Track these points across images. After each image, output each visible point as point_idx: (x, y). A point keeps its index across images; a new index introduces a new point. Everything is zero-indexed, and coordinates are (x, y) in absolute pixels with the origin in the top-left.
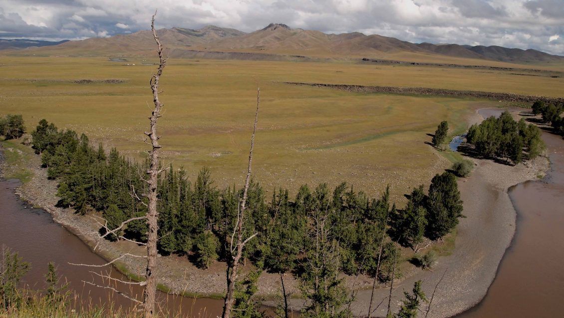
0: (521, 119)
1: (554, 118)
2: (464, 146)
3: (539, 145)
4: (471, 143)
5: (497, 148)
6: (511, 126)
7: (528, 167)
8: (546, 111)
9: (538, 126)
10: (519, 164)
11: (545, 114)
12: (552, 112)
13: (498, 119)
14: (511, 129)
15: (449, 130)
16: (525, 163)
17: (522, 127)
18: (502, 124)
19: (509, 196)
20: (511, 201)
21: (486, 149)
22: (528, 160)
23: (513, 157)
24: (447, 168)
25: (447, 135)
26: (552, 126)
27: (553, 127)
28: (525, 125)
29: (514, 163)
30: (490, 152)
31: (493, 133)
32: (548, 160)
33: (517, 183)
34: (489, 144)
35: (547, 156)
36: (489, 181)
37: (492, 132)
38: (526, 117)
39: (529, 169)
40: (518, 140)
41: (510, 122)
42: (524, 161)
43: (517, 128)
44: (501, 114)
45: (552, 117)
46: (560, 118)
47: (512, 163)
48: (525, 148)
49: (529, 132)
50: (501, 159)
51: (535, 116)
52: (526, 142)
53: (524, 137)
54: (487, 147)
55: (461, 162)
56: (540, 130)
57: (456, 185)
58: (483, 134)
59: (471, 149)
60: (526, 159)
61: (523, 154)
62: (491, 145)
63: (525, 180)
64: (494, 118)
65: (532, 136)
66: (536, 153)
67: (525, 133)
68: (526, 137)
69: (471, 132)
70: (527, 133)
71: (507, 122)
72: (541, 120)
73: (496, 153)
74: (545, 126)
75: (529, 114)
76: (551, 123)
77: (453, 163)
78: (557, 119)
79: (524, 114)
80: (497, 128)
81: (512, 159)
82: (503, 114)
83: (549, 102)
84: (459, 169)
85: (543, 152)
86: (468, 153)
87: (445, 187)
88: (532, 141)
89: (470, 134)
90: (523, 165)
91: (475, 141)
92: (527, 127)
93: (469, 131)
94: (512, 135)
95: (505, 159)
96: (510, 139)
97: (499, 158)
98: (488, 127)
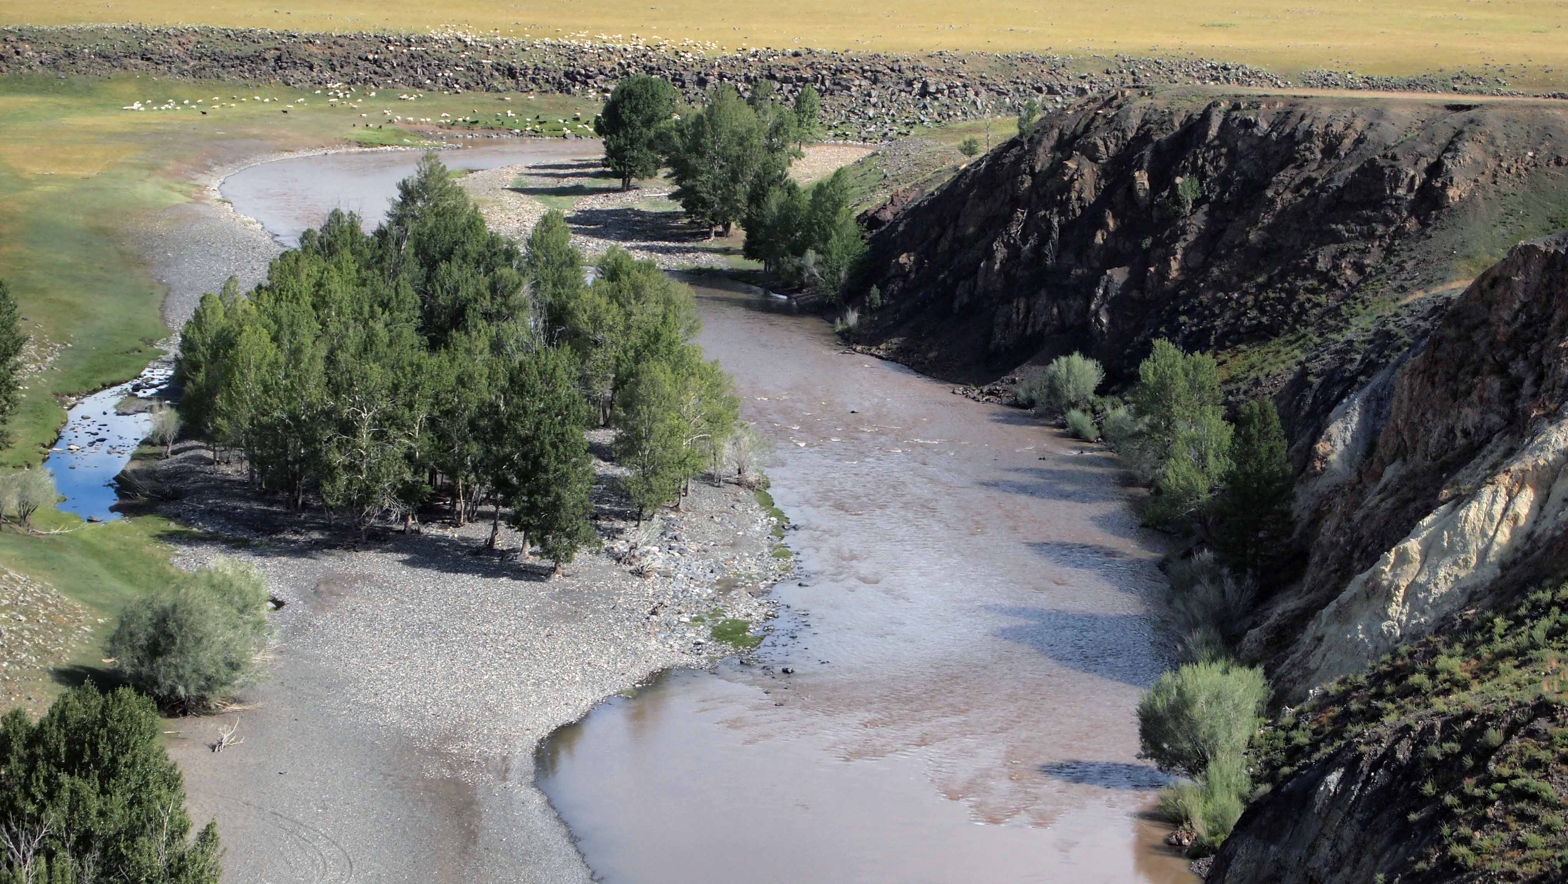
0: (545, 220)
1: (757, 197)
2: (162, 465)
3: (691, 399)
4: (210, 439)
5: (409, 457)
6: (484, 281)
7: (639, 573)
8: (696, 148)
9: (663, 261)
10: (582, 556)
11: (694, 173)
12: (735, 150)
13: (382, 234)
14: (486, 303)
15: (30, 349)
16: (620, 546)
17: (560, 282)
18: (413, 269)
19: (550, 804)
20: (574, 839)
21: (330, 472)
22: (637, 517)
23: (532, 509)
24: (67, 661)
25: (22, 394)
26: (749, 251)
27: (755, 265)
28: (572, 260)
29: (547, 552)
30: (367, 494)
31: (367, 346)
32: (768, 503)
33: (585, 705)
34: (348, 428)
35: (751, 476)
36: (393, 717)
37: (355, 336)
38: (570, 206)
39: (651, 586)
40: (548, 377)
41: (473, 248)
42: (614, 534)
43: (525, 290)
44: (397, 195)
45: (742, 190)
46: (792, 189)
47: (529, 556)
48: (605, 437)
49: (613, 315)
50: (452, 533)
51: (627, 187)
52: (604, 390)
53: (586, 356)
54: (338, 458)
55: (166, 599)
56: (683, 291)
57: (172, 781)
58: (296, 353)
59: (224, 487)
60: (622, 516)
61: (599, 480)
62: (364, 437)
63: (639, 672)
64: (353, 227)
65: (635, 339)
66: (682, 463)
67: (582, 321)
68: (598, 355)
69: (202, 354)
70: (596, 321)
71: (448, 256)
72: (674, 216)
73: (407, 493)
74: (706, 260)
75: (587, 182)
76: (738, 235)
77: (102, 608)
78: (775, 199)
79: (551, 183)
80: (385, 305)
81: (525, 528)
82: (408, 193)
83: (702, 82)
84: (166, 652)
85: (727, 449)
86: (210, 514)
87: (95, 804)
88: (645, 378)
89: (196, 367)
90: (604, 561)
91: (245, 414)
92: (590, 277)
93: (187, 345)
94: (497, 346)
95: (479, 532)
96: (492, 378)
97: (433, 530)
98: (320, 303)
